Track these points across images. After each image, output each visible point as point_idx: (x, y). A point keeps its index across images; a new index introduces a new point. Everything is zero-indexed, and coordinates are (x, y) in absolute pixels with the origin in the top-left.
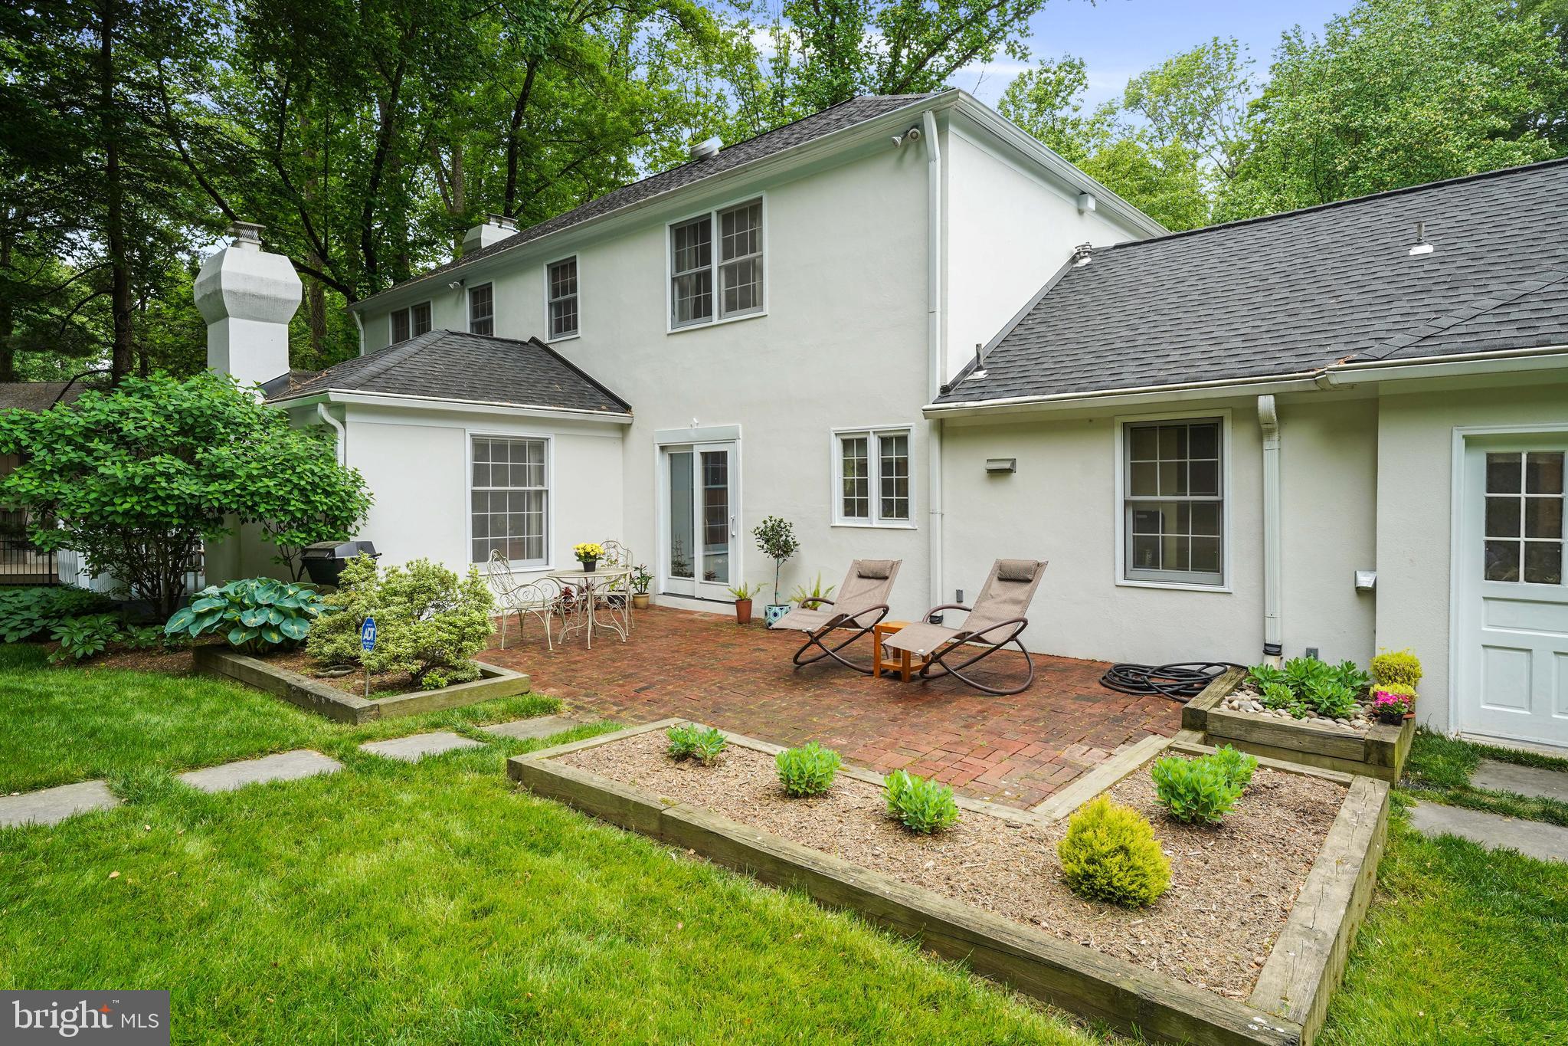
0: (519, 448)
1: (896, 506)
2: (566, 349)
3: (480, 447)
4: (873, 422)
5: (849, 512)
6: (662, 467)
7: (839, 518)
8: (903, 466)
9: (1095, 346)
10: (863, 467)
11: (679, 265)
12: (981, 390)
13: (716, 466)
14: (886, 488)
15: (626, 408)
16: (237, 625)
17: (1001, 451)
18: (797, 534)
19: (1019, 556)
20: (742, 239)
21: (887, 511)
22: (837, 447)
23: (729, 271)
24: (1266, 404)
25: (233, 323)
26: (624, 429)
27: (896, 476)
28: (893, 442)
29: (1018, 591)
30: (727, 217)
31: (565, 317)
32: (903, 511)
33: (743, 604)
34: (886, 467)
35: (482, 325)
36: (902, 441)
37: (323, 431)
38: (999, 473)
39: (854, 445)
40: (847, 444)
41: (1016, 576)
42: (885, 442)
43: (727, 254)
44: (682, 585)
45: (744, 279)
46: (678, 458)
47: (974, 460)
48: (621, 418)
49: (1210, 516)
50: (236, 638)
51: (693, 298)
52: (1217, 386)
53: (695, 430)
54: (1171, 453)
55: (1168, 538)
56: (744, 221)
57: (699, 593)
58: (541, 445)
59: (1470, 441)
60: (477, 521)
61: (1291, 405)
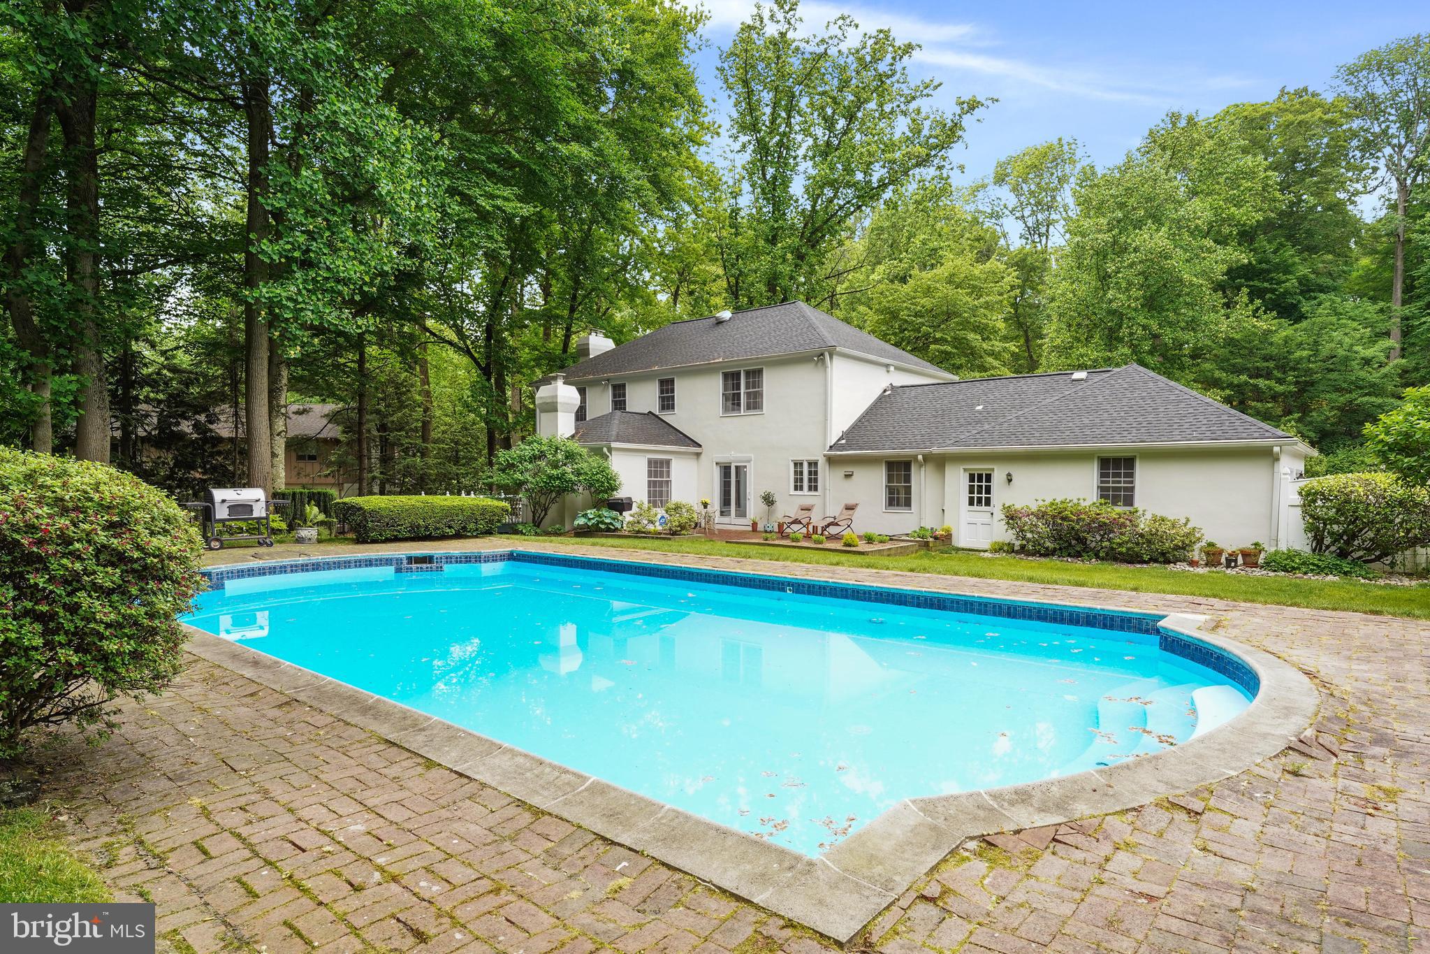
0: (662, 463)
1: (813, 487)
2: (668, 417)
3: (650, 462)
4: (805, 457)
5: (796, 489)
6: (717, 472)
7: (792, 492)
8: (816, 473)
9: (881, 433)
10: (801, 473)
11: (725, 388)
12: (843, 448)
13: (741, 471)
14: (810, 480)
15: (700, 446)
16: (602, 522)
17: (849, 469)
18: (776, 498)
19: (851, 502)
20: (754, 383)
21: (810, 489)
22: (792, 465)
23: (748, 394)
24: (920, 457)
25: (559, 414)
26: (698, 455)
27: (813, 474)
28: (812, 464)
29: (850, 512)
30: (748, 373)
31: (667, 402)
32: (816, 489)
33: (754, 525)
34: (810, 473)
35: (619, 404)
36: (816, 464)
37: (605, 457)
38: (848, 476)
39: (798, 464)
40: (796, 464)
41: (850, 508)
42: (810, 464)
43: (747, 387)
44: (725, 520)
45: (755, 398)
46: (726, 470)
47: (840, 472)
48: (698, 450)
49: (908, 490)
50: (603, 526)
51: (732, 402)
52: (908, 451)
53: (733, 456)
54: (899, 470)
55: (899, 497)
56: (755, 375)
57: (733, 522)
58: (668, 462)
59: (965, 470)
60: (649, 492)
61: (927, 458)
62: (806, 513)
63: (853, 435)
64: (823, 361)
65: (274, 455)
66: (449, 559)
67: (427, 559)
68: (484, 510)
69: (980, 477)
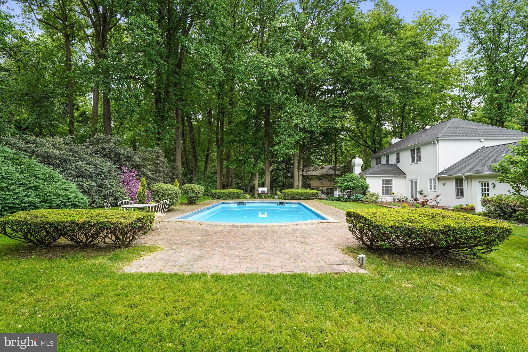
0: (389, 180)
2: (398, 165)
3: (383, 180)
4: (432, 177)
6: (410, 183)
7: (429, 190)
8: (435, 183)
9: (459, 168)
10: (432, 183)
11: (412, 154)
12: (444, 174)
13: (416, 182)
14: (434, 186)
15: (406, 174)
16: (357, 198)
17: (444, 182)
20: (418, 152)
21: (434, 189)
22: (429, 180)
23: (417, 156)
24: (463, 177)
25: (356, 167)
26: (405, 177)
30: (417, 149)
31: (398, 160)
35: (388, 161)
36: (435, 180)
37: (365, 179)
38: (444, 184)
39: (431, 180)
42: (433, 180)
43: (417, 154)
45: (419, 157)
46: (412, 182)
47: (441, 183)
48: (405, 176)
49: (463, 190)
51: (413, 159)
52: (460, 175)
53: (413, 177)
54: (459, 181)
55: (460, 193)
56: (419, 149)
58: (392, 180)
59: (479, 182)
60: (383, 189)
61: (467, 178)
64: (435, 143)
67: (283, 203)
69: (485, 184)
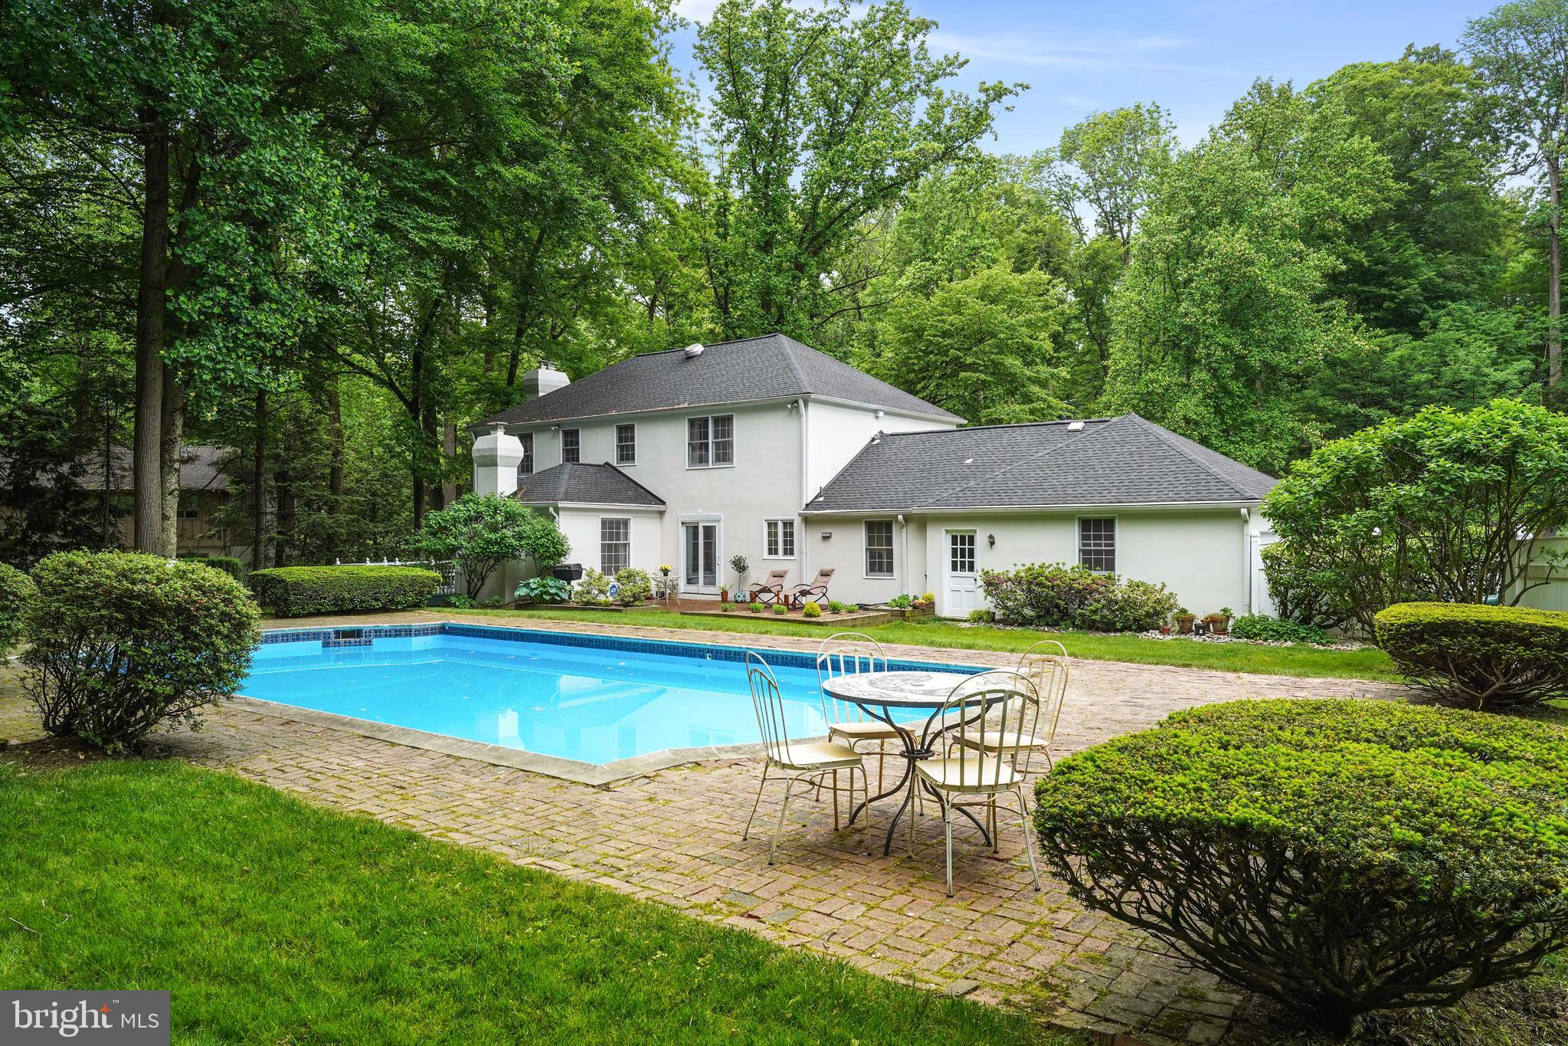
0: (618, 522)
1: (789, 551)
2: (627, 470)
3: (604, 522)
4: (780, 516)
5: (770, 553)
6: (682, 533)
7: (766, 556)
8: (792, 534)
9: (863, 490)
10: (776, 535)
11: (692, 437)
12: (820, 506)
13: (709, 532)
14: (785, 543)
15: (664, 503)
16: (547, 593)
17: (827, 530)
18: (748, 563)
19: (827, 568)
20: (723, 431)
21: (786, 552)
22: (765, 526)
23: (717, 445)
24: (900, 517)
25: (500, 469)
26: (662, 513)
27: (789, 536)
28: (789, 524)
29: (826, 579)
30: (716, 420)
31: (627, 453)
32: (792, 553)
33: (724, 594)
34: (785, 534)
35: (572, 453)
36: (791, 524)
37: (552, 518)
38: (826, 538)
39: (772, 525)
40: (770, 525)
41: (826, 574)
42: (785, 524)
43: (716, 436)
44: (692, 588)
45: (725, 448)
46: (692, 530)
47: (817, 534)
48: (661, 508)
49: (890, 554)
50: (547, 598)
51: (698, 454)
52: (887, 511)
53: (701, 515)
54: (879, 531)
55: (880, 562)
56: (724, 423)
57: (702, 591)
58: (626, 523)
59: (947, 531)
60: (603, 557)
61: (908, 519)
62: (778, 581)
63: (831, 492)
64: (798, 408)
65: (165, 518)
66: (379, 633)
67: (356, 633)
68: (414, 581)
69: (963, 538)
